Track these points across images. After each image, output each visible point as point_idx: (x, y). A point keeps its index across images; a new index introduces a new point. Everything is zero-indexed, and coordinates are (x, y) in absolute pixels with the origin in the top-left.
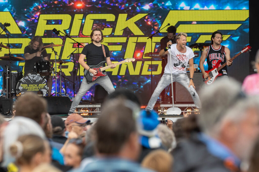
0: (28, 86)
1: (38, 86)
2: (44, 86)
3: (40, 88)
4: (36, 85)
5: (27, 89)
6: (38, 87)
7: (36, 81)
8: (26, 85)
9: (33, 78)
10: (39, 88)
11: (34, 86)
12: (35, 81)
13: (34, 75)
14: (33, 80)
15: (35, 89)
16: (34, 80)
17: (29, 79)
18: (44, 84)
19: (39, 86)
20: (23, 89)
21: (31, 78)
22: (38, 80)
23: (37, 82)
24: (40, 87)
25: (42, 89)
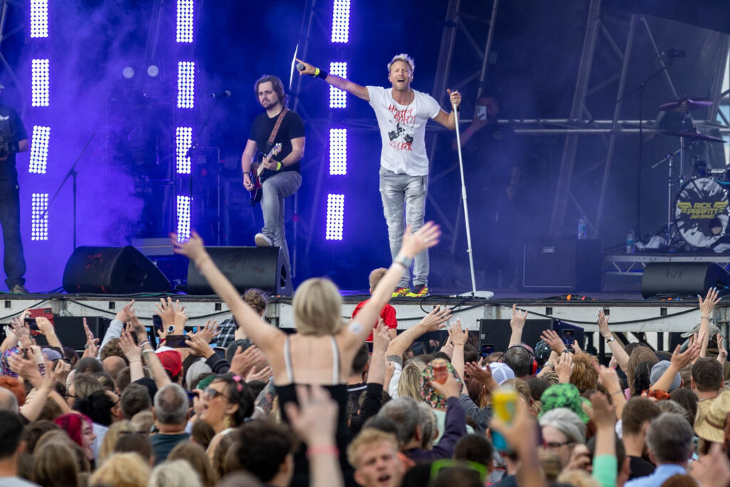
0: (693, 207)
1: (712, 206)
2: (726, 208)
3: (716, 213)
4: (708, 205)
5: (691, 214)
6: (712, 210)
7: (710, 195)
8: (689, 204)
9: (704, 186)
10: (714, 211)
11: (704, 206)
12: (706, 193)
13: (706, 180)
14: (703, 191)
15: (706, 213)
16: (706, 191)
17: (695, 190)
18: (724, 201)
19: (715, 206)
20: (681, 213)
21: (700, 186)
22: (713, 192)
23: (712, 196)
24: (716, 210)
25: (720, 214)
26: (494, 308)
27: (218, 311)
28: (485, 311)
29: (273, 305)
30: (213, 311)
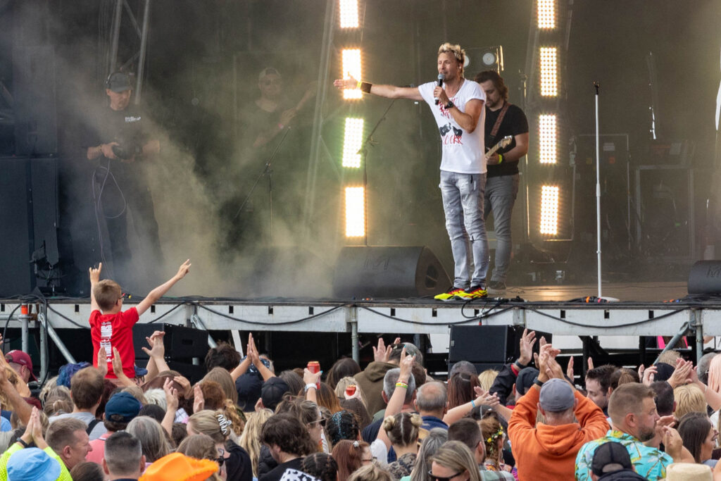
26: (521, 311)
27: (311, 316)
28: (514, 314)
29: (353, 309)
30: (307, 315)
